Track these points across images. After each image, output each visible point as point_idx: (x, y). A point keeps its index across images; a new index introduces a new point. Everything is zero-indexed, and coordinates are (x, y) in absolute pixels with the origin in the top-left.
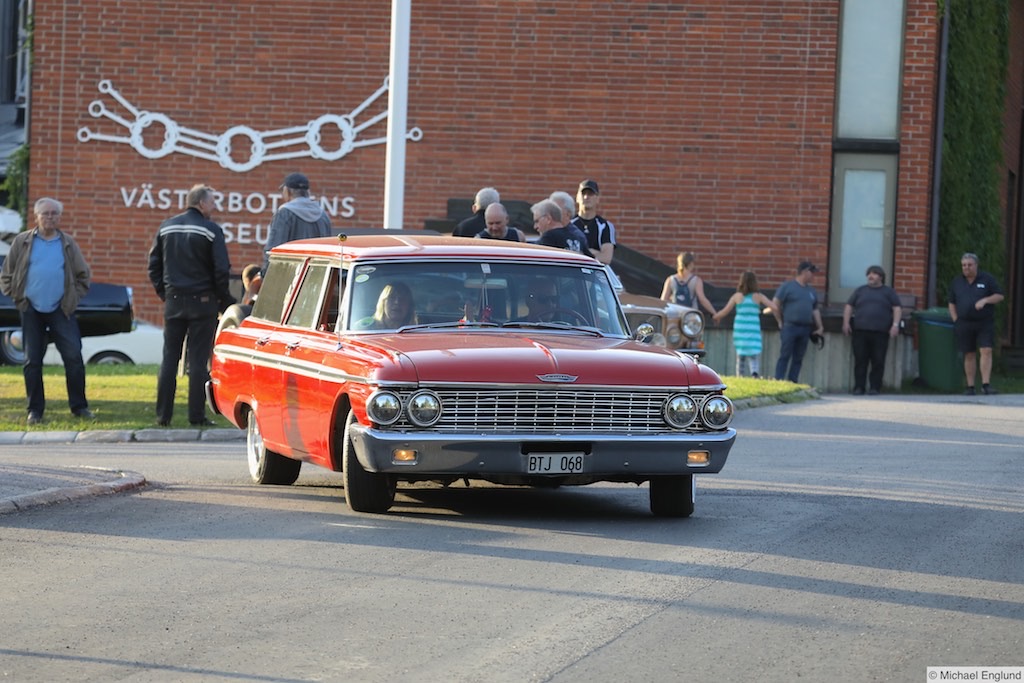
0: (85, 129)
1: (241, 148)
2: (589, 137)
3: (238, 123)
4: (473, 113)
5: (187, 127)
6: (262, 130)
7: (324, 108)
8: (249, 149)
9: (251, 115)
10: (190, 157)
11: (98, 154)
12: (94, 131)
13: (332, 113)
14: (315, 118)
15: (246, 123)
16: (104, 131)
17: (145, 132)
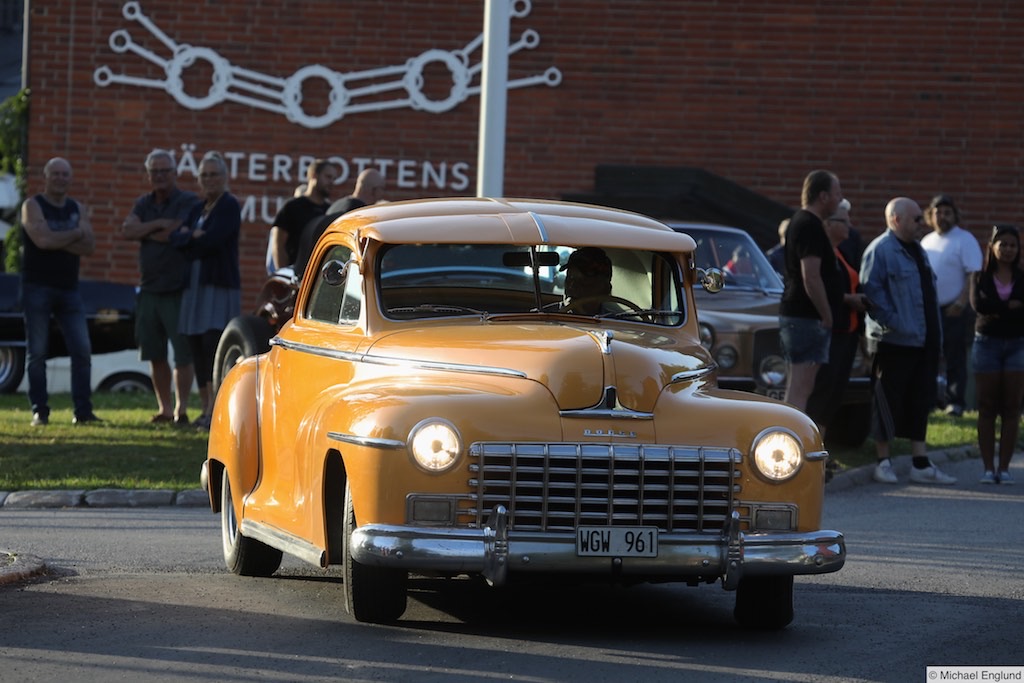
0: (105, 69)
1: (315, 96)
2: (790, 79)
3: (312, 62)
4: (631, 48)
5: (244, 66)
6: (344, 71)
7: (428, 41)
8: (326, 97)
9: (329, 51)
10: (246, 108)
11: (122, 103)
12: (116, 71)
13: (440, 47)
14: (416, 55)
15: (322, 62)
16: (130, 73)
17: (186, 74)
